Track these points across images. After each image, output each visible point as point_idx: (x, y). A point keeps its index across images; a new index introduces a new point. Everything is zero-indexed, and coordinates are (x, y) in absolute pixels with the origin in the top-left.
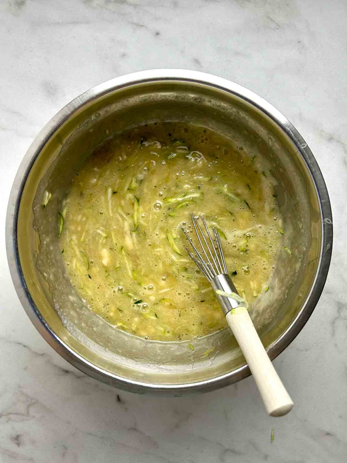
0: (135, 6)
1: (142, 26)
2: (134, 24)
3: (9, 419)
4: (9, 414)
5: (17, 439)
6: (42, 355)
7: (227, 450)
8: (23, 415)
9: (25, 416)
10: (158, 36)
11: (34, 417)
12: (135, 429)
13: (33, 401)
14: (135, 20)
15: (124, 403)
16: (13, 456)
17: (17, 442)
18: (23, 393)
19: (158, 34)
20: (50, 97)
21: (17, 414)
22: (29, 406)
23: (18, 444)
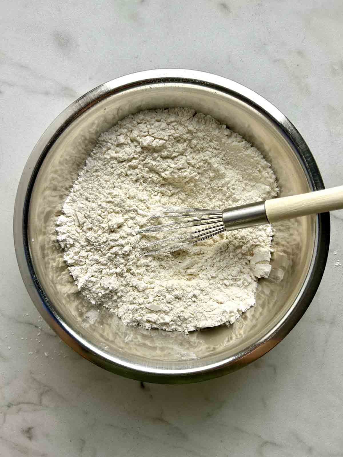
3: (20, 410)
4: (19, 403)
5: (29, 432)
7: (266, 443)
8: (35, 405)
9: (37, 405)
13: (47, 388)
16: (24, 451)
17: (28, 435)
21: (28, 403)
22: (41, 394)
23: (30, 438)
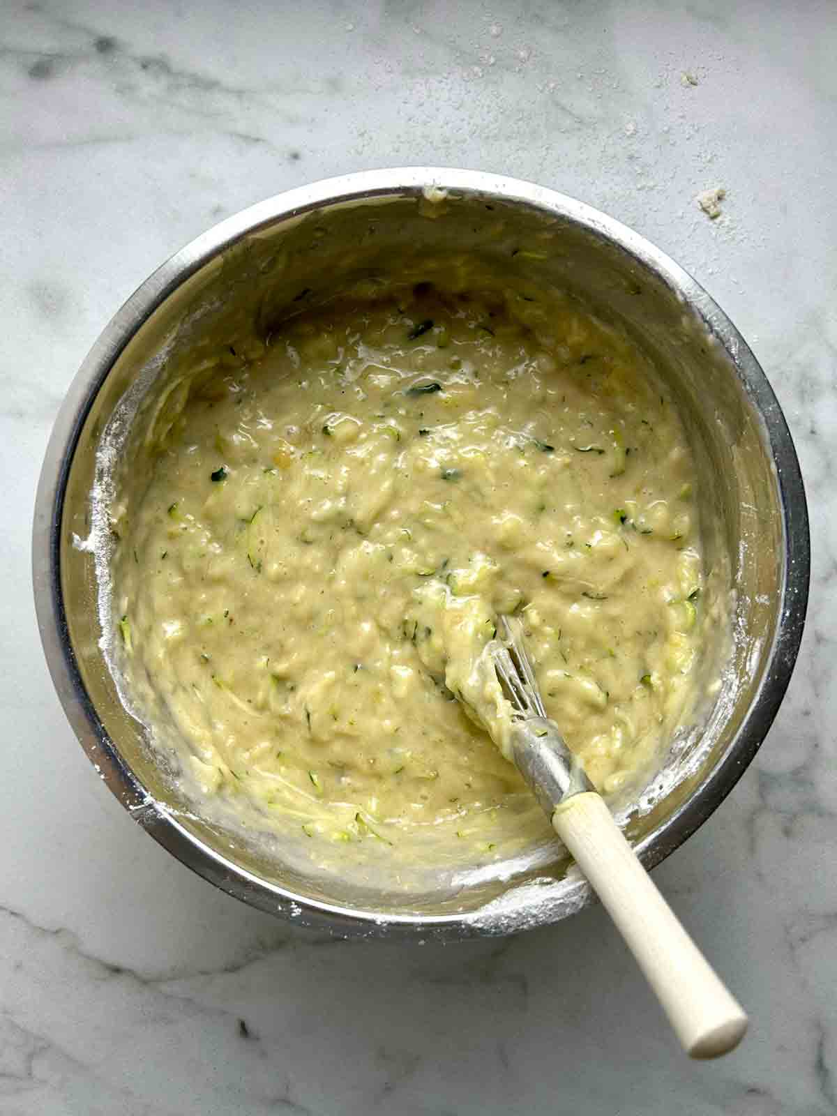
0: (239, 93)
1: (257, 140)
2: (241, 136)
6: (57, 932)
8: (18, 1078)
9: (21, 1079)
10: (297, 162)
11: (44, 1082)
12: (286, 1102)
13: (41, 1044)
14: (241, 127)
15: (258, 1039)
18: (14, 1026)
19: (296, 156)
20: (47, 317)
21: (3, 1076)
22: (31, 1056)
